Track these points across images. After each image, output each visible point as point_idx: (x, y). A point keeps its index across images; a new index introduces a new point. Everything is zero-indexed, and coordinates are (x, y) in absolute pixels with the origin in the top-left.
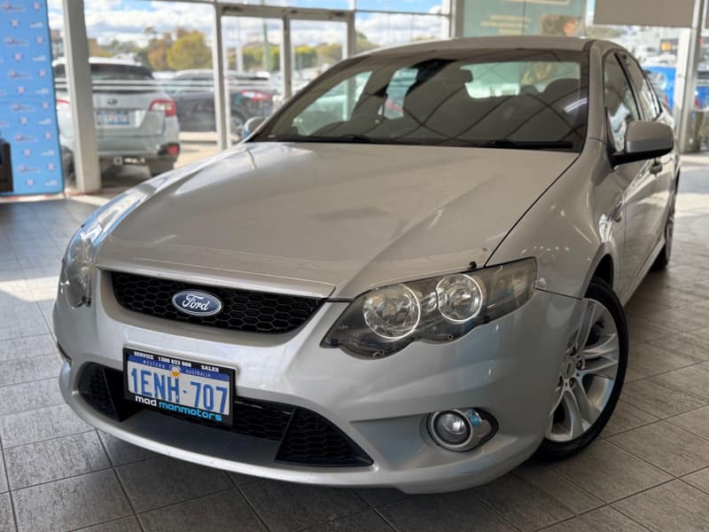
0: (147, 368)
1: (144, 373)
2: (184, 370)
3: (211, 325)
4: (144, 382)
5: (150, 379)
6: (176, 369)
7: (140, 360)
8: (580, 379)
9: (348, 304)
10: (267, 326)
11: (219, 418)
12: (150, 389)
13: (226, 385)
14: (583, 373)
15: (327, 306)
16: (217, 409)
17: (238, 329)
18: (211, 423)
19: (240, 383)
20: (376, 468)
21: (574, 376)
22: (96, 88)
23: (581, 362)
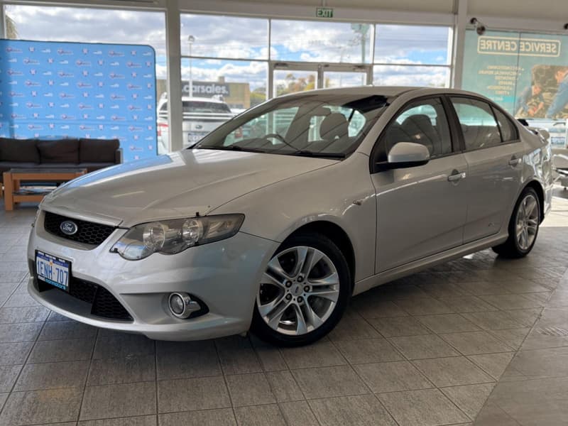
0: (42, 260)
1: (42, 263)
2: (54, 261)
3: (71, 239)
4: (41, 268)
5: (43, 266)
6: (51, 261)
7: (40, 256)
8: (306, 298)
9: (126, 230)
10: (93, 241)
11: (64, 288)
12: (43, 272)
13: (67, 270)
14: (308, 295)
15: (117, 230)
16: (64, 284)
17: (81, 242)
18: (62, 290)
19: (74, 269)
20: (135, 323)
21: (302, 295)
22: (185, 117)
23: (308, 287)
